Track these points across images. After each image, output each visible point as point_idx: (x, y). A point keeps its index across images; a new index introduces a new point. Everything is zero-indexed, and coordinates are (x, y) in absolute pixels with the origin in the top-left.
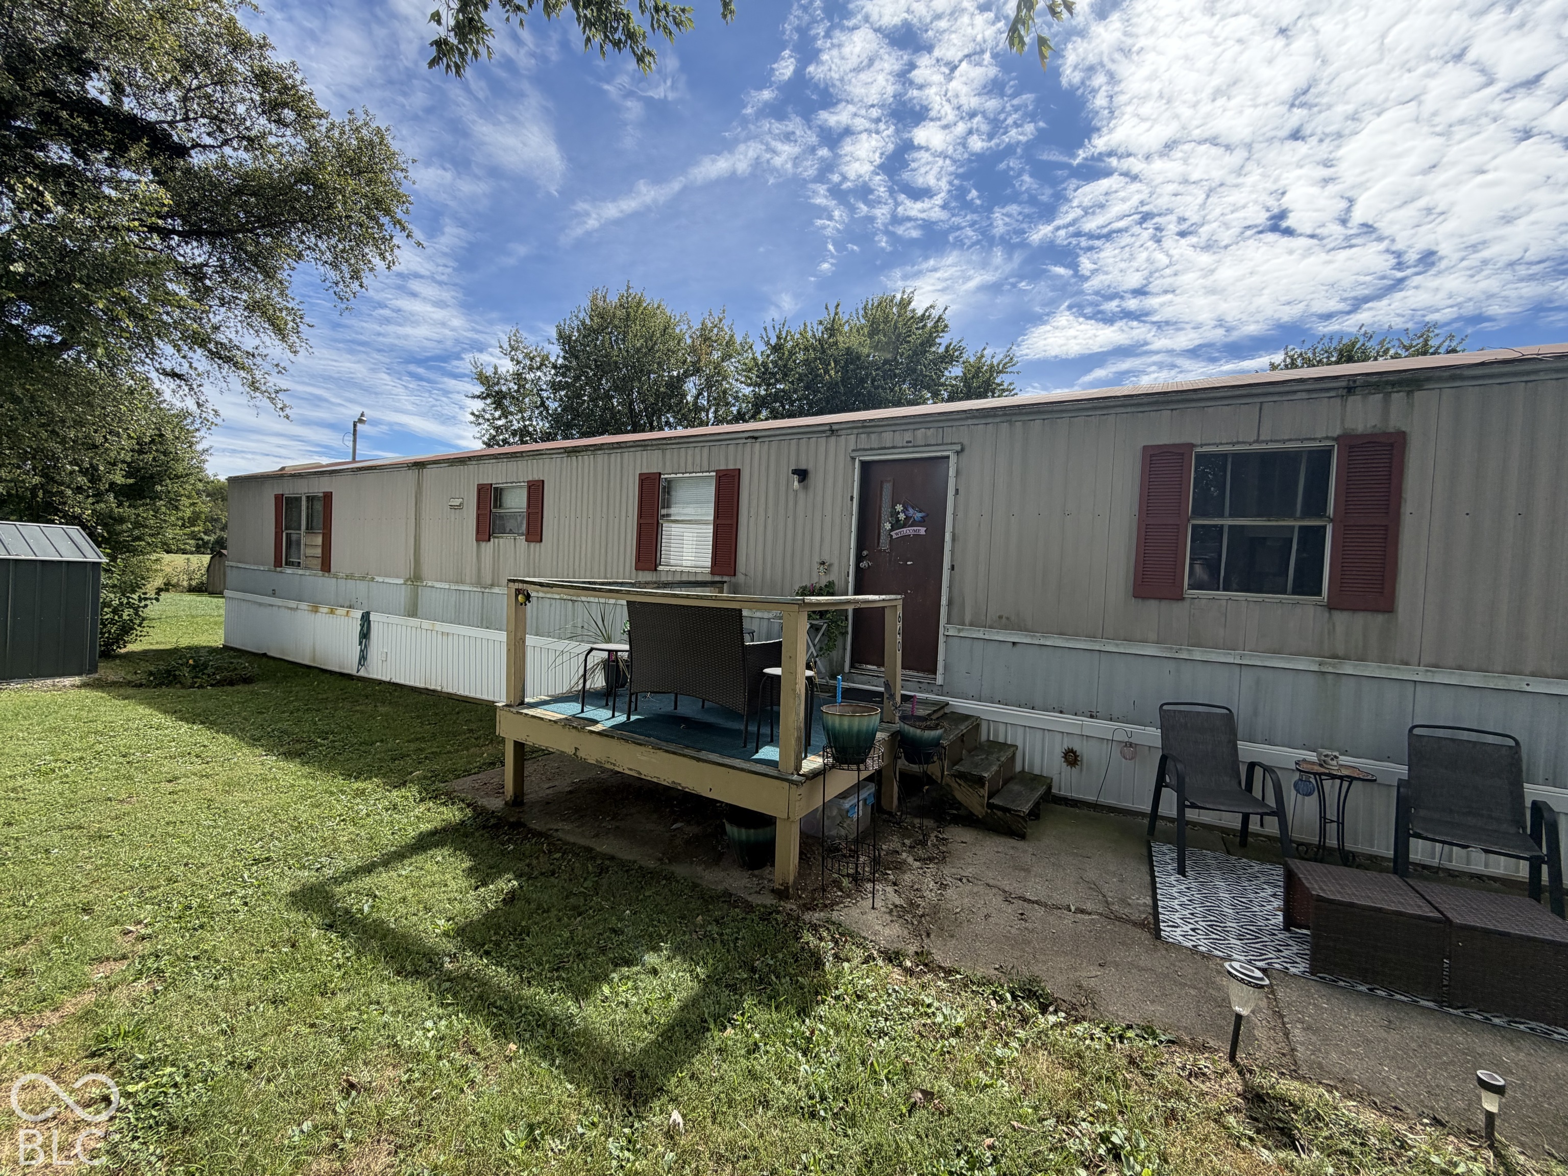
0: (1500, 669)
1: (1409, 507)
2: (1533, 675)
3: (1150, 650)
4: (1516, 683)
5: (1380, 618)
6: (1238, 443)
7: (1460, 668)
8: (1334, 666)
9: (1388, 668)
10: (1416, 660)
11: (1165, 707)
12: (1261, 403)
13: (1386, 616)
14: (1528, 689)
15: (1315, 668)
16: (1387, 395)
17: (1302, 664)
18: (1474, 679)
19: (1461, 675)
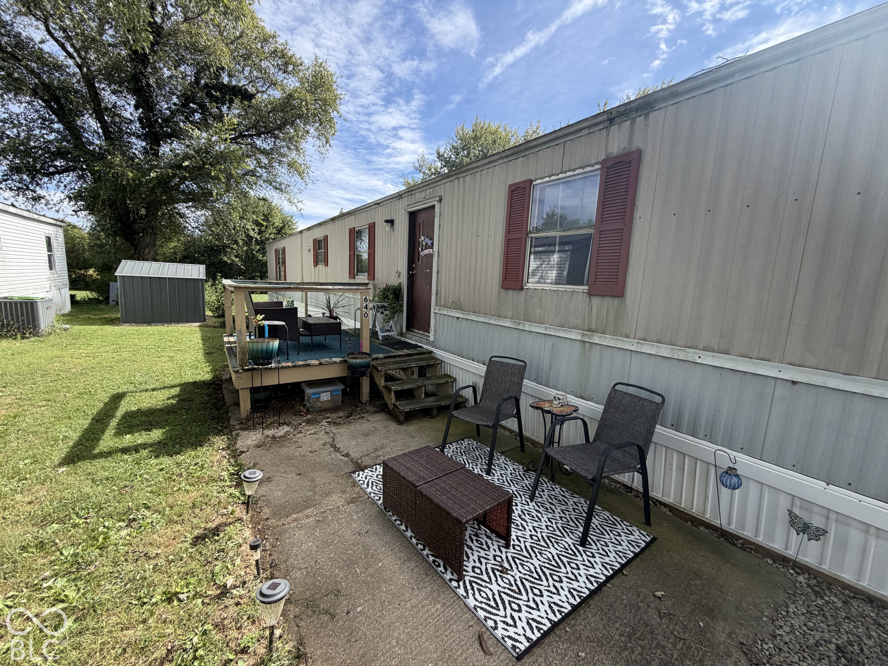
0: (683, 343)
1: (639, 213)
2: (705, 349)
3: (508, 324)
4: (693, 355)
5: (616, 301)
6: (552, 175)
7: (659, 342)
8: (590, 338)
9: (617, 340)
10: (632, 335)
11: (493, 359)
12: (565, 142)
13: (620, 299)
14: (699, 361)
15: (579, 338)
16: (633, 120)
17: (575, 335)
18: (665, 351)
19: (658, 347)
